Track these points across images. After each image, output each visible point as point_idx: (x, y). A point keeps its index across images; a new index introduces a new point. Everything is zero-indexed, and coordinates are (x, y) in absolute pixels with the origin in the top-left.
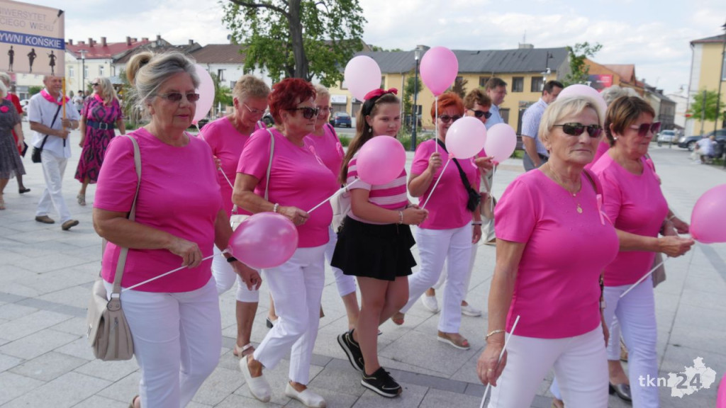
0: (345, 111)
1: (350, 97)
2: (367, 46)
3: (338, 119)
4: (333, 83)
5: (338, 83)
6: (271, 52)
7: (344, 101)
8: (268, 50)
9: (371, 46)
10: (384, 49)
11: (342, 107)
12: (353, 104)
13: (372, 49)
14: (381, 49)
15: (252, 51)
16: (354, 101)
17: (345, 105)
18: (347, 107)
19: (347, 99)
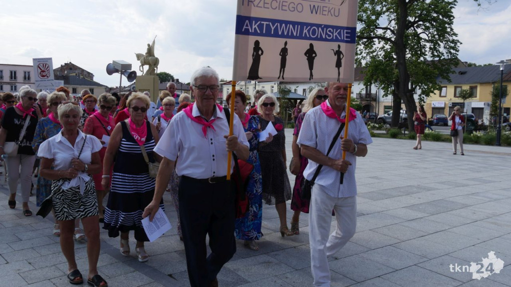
0: (443, 114)
1: (447, 103)
2: (462, 62)
3: (436, 119)
4: (433, 92)
5: (437, 92)
6: (383, 71)
7: (443, 106)
8: (381, 69)
9: (466, 63)
10: (477, 65)
11: (441, 110)
12: (450, 107)
13: (467, 66)
14: (475, 65)
15: (369, 71)
16: (451, 106)
17: (443, 109)
18: (445, 109)
19: (445, 104)
